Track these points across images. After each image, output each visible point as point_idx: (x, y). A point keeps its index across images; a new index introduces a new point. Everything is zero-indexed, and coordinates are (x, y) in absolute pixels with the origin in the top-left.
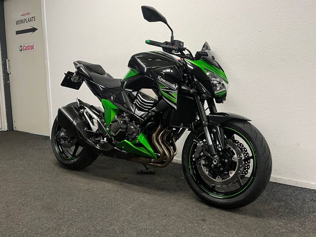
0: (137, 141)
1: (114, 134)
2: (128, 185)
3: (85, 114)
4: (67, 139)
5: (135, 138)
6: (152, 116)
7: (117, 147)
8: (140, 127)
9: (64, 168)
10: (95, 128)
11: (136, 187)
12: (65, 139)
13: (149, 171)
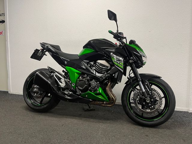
0: (98, 92)
1: (81, 88)
2: (86, 119)
3: (54, 76)
4: (38, 92)
5: (96, 90)
6: (108, 77)
7: (81, 96)
8: (99, 83)
9: (33, 112)
10: (63, 85)
11: (92, 120)
12: (37, 92)
13: (90, 109)
